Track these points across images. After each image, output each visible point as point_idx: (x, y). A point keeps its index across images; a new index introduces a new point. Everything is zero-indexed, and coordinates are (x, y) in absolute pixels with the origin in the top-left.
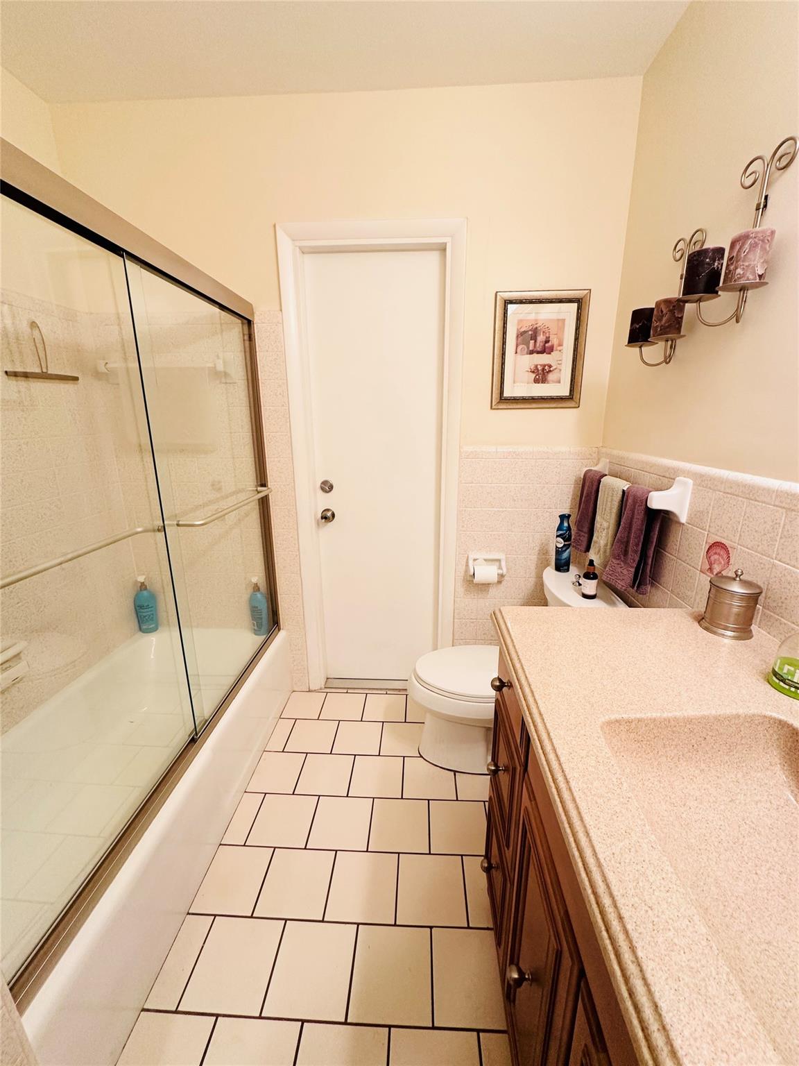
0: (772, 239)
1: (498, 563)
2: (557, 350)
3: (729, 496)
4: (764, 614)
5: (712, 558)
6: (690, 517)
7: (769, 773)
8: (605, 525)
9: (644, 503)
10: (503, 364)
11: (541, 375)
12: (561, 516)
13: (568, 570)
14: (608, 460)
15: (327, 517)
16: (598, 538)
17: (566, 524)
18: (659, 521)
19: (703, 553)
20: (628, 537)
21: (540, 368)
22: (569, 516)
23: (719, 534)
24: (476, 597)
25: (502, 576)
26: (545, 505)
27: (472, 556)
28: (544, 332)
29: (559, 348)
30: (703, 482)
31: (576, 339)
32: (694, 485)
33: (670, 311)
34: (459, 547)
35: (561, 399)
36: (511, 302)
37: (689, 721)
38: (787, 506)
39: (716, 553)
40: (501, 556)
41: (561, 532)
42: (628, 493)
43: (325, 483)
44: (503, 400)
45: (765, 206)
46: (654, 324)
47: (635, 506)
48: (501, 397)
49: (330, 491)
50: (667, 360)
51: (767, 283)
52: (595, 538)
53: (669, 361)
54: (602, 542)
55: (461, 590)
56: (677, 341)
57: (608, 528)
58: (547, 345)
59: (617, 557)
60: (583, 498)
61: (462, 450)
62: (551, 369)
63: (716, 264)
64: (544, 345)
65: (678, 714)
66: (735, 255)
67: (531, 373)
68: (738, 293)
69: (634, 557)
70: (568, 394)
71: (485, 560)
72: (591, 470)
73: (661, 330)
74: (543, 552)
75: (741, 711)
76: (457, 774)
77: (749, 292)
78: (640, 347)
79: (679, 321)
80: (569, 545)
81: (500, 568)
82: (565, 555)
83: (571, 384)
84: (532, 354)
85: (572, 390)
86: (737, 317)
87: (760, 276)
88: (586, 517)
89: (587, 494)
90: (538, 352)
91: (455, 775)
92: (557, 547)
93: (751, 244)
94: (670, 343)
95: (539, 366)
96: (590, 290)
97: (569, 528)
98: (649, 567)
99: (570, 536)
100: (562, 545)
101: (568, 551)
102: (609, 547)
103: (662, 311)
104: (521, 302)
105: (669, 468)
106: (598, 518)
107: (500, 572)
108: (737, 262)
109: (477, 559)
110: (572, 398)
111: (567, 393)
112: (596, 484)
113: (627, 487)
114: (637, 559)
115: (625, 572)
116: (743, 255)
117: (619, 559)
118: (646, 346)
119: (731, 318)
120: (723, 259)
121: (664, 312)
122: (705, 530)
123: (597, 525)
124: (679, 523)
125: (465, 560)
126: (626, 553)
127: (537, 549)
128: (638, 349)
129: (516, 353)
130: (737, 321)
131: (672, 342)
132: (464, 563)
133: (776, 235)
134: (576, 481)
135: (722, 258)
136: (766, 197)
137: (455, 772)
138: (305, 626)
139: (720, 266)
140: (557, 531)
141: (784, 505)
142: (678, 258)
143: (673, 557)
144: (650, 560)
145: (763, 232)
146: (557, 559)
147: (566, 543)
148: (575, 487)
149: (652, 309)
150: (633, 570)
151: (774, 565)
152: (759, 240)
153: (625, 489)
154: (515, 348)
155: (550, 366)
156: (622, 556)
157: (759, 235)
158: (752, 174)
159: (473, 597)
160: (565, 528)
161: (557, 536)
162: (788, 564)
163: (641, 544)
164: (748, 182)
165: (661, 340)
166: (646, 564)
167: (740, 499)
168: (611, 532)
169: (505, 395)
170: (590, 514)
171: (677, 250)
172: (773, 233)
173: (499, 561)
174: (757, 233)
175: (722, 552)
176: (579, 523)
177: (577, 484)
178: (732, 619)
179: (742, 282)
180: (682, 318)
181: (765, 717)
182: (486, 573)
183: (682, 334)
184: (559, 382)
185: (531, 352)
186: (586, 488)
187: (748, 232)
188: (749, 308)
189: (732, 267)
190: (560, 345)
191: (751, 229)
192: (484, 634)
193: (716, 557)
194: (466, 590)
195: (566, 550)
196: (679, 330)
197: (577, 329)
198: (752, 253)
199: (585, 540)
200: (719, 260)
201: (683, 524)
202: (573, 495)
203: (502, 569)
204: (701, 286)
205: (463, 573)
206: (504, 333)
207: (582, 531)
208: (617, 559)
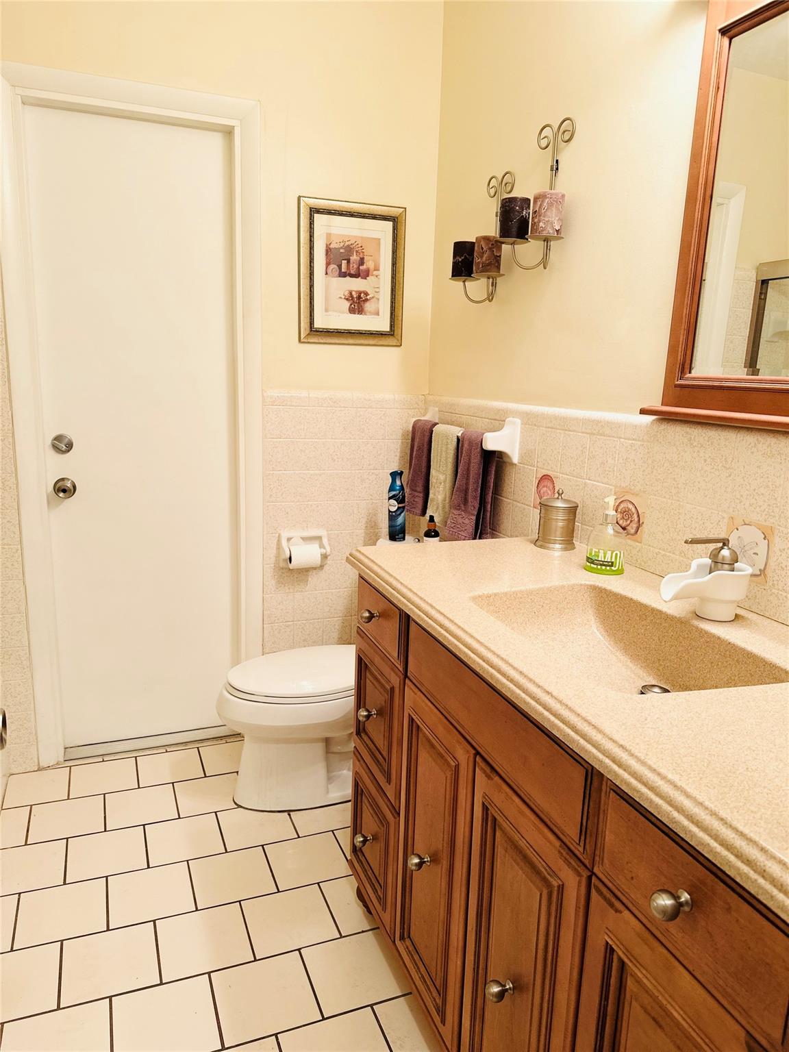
0: (563, 200)
1: (318, 542)
2: (373, 275)
3: (550, 430)
4: (582, 529)
5: (542, 492)
6: (521, 457)
7: (587, 626)
8: (442, 477)
9: (479, 446)
10: (311, 286)
11: (358, 303)
12: (391, 474)
13: (404, 539)
14: (437, 409)
15: (64, 489)
16: (435, 495)
17: (398, 483)
18: (494, 464)
19: (534, 488)
20: (467, 484)
21: (355, 296)
22: (402, 473)
23: (545, 467)
24: (291, 590)
25: (325, 557)
26: (370, 465)
27: (285, 535)
28: (357, 252)
29: (375, 273)
30: (530, 421)
31: (394, 264)
32: (522, 424)
33: (490, 249)
34: (267, 524)
35: (381, 334)
36: (318, 211)
37: (530, 593)
38: (590, 432)
39: (544, 486)
40: (322, 532)
41: (394, 493)
42: (463, 438)
43: (58, 438)
44: (316, 333)
45: (557, 169)
46: (477, 260)
47: (471, 450)
48: (311, 328)
49: (68, 451)
50: (490, 297)
51: (563, 238)
52: (431, 496)
53: (492, 299)
54: (439, 497)
55: (272, 583)
56: (498, 279)
57: (445, 482)
58: (361, 267)
59: (458, 507)
60: (415, 453)
61: (265, 394)
62: (368, 297)
63: (524, 213)
64: (359, 268)
65: (523, 588)
66: (537, 209)
67: (345, 301)
68: (543, 242)
69: (474, 504)
70: (389, 330)
71: (304, 539)
72: (420, 420)
73: (482, 267)
74: (372, 526)
75: (565, 583)
76: (291, 813)
77: (552, 242)
78: (464, 282)
79: (497, 259)
80: (404, 507)
81: (322, 546)
82: (400, 520)
83: (391, 317)
84: (345, 277)
85: (392, 326)
86: (544, 262)
87: (558, 231)
88: (420, 473)
89: (419, 447)
90: (352, 276)
91: (289, 815)
92: (390, 511)
93: (548, 203)
94: (491, 280)
95: (354, 293)
96: (405, 208)
97: (402, 487)
98: (488, 515)
99: (404, 497)
100: (395, 508)
101: (403, 514)
102: (447, 501)
103: (482, 248)
104: (330, 212)
105: (499, 410)
106: (433, 472)
107: (323, 551)
108: (540, 216)
109: (291, 538)
110: (393, 335)
111: (387, 328)
112: (427, 434)
113: (462, 432)
114: (477, 506)
115: (467, 521)
116: (543, 211)
117: (459, 510)
118: (471, 281)
119: (538, 265)
120: (529, 209)
121: (485, 249)
122: (534, 466)
123: (433, 480)
124: (513, 464)
125: (275, 542)
126: (465, 501)
127: (364, 521)
128: (462, 283)
129: (327, 274)
130: (545, 268)
131: (493, 280)
132: (274, 546)
133: (566, 198)
134: (403, 435)
135: (529, 207)
136: (557, 161)
137: (289, 812)
138: (31, 664)
139: (527, 215)
140: (389, 492)
141: (588, 431)
142: (492, 194)
143: (509, 501)
144: (489, 506)
145: (557, 194)
146: (390, 527)
147: (400, 505)
148: (402, 443)
149: (473, 244)
150: (474, 518)
151: (585, 483)
152: (554, 201)
153: (459, 435)
154: (325, 268)
155: (366, 294)
156: (462, 505)
157: (554, 197)
158: (544, 138)
159: (287, 591)
160: (398, 488)
161: (390, 498)
162: (594, 481)
163: (479, 489)
164: (544, 143)
165: (483, 277)
166: (485, 511)
167: (558, 431)
168: (448, 484)
169: (315, 326)
170: (424, 470)
171: (491, 186)
172: (563, 196)
173: (319, 538)
174: (551, 194)
175: (549, 484)
176: (412, 483)
177: (405, 439)
178: (558, 533)
179: (545, 234)
180: (500, 256)
181: (581, 585)
182: (305, 554)
183: (501, 272)
184: (378, 314)
185: (343, 275)
186: (417, 440)
187: (546, 192)
188: (553, 255)
189: (536, 220)
190: (377, 269)
191: (548, 190)
192: (304, 641)
193: (545, 489)
194: (279, 582)
195: (400, 514)
196: (498, 267)
197: (394, 252)
198: (550, 210)
199: (420, 501)
200: (526, 209)
201: (516, 465)
202: (401, 452)
203: (324, 548)
204: (514, 230)
205: (273, 559)
206: (311, 248)
207: (416, 491)
208: (457, 509)
